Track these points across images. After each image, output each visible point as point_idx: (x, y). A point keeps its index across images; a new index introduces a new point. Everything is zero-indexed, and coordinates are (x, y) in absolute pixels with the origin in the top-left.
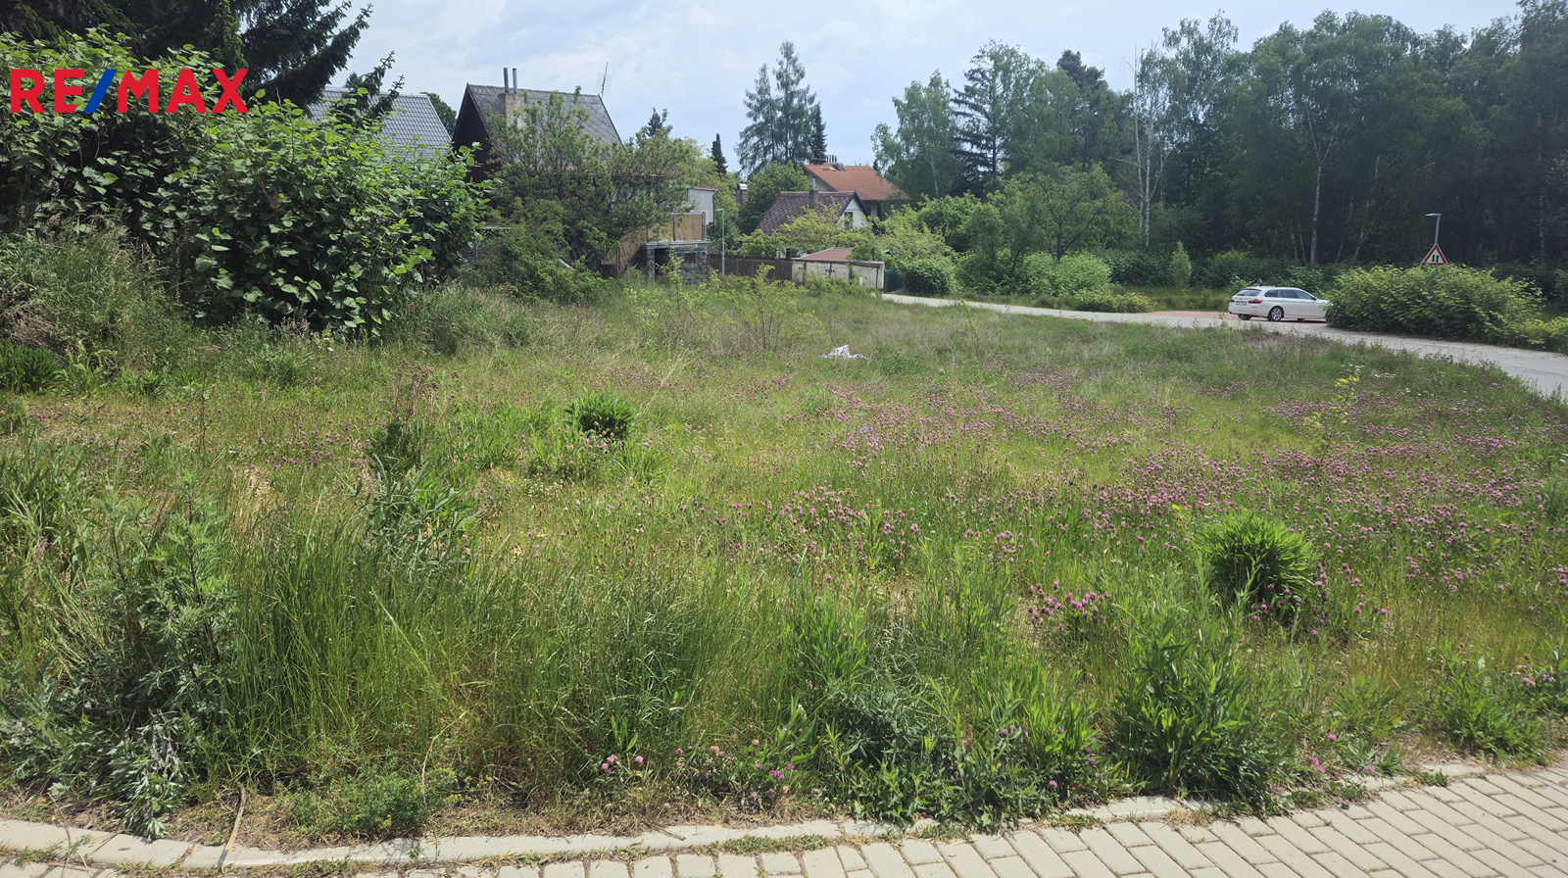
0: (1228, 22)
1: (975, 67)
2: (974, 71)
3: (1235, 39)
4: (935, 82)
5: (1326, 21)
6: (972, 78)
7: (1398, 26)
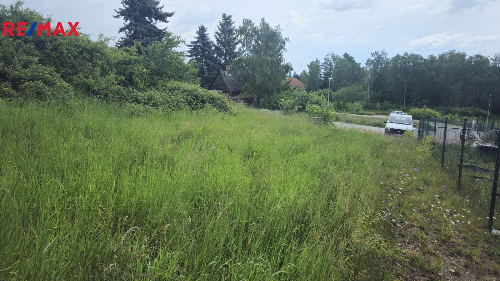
0: (385, 52)
1: (326, 57)
2: (326, 59)
3: (387, 56)
4: (317, 61)
5: (406, 54)
6: (325, 60)
7: (421, 57)
